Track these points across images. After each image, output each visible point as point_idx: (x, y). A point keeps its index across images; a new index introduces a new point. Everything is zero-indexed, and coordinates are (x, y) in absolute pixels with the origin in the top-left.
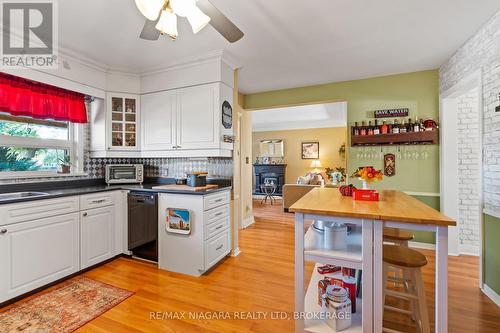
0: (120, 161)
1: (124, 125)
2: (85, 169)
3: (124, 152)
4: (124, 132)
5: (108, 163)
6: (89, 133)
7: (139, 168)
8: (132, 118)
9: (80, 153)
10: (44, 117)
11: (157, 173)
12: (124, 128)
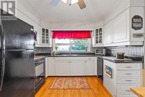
0: (98, 48)
1: (99, 37)
2: (91, 50)
3: (99, 45)
4: (99, 39)
5: (95, 48)
6: (92, 41)
7: (104, 50)
8: (101, 34)
9: (90, 46)
10: (82, 38)
11: (111, 52)
12: (99, 38)
